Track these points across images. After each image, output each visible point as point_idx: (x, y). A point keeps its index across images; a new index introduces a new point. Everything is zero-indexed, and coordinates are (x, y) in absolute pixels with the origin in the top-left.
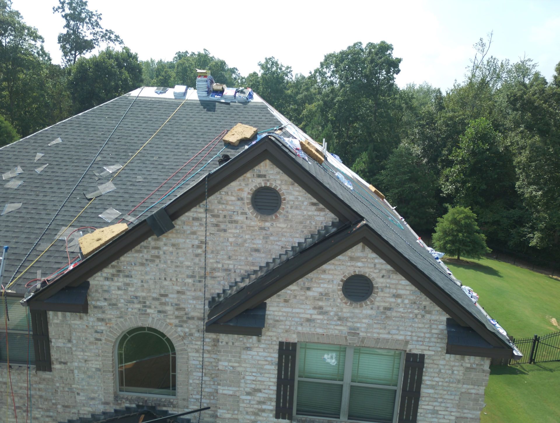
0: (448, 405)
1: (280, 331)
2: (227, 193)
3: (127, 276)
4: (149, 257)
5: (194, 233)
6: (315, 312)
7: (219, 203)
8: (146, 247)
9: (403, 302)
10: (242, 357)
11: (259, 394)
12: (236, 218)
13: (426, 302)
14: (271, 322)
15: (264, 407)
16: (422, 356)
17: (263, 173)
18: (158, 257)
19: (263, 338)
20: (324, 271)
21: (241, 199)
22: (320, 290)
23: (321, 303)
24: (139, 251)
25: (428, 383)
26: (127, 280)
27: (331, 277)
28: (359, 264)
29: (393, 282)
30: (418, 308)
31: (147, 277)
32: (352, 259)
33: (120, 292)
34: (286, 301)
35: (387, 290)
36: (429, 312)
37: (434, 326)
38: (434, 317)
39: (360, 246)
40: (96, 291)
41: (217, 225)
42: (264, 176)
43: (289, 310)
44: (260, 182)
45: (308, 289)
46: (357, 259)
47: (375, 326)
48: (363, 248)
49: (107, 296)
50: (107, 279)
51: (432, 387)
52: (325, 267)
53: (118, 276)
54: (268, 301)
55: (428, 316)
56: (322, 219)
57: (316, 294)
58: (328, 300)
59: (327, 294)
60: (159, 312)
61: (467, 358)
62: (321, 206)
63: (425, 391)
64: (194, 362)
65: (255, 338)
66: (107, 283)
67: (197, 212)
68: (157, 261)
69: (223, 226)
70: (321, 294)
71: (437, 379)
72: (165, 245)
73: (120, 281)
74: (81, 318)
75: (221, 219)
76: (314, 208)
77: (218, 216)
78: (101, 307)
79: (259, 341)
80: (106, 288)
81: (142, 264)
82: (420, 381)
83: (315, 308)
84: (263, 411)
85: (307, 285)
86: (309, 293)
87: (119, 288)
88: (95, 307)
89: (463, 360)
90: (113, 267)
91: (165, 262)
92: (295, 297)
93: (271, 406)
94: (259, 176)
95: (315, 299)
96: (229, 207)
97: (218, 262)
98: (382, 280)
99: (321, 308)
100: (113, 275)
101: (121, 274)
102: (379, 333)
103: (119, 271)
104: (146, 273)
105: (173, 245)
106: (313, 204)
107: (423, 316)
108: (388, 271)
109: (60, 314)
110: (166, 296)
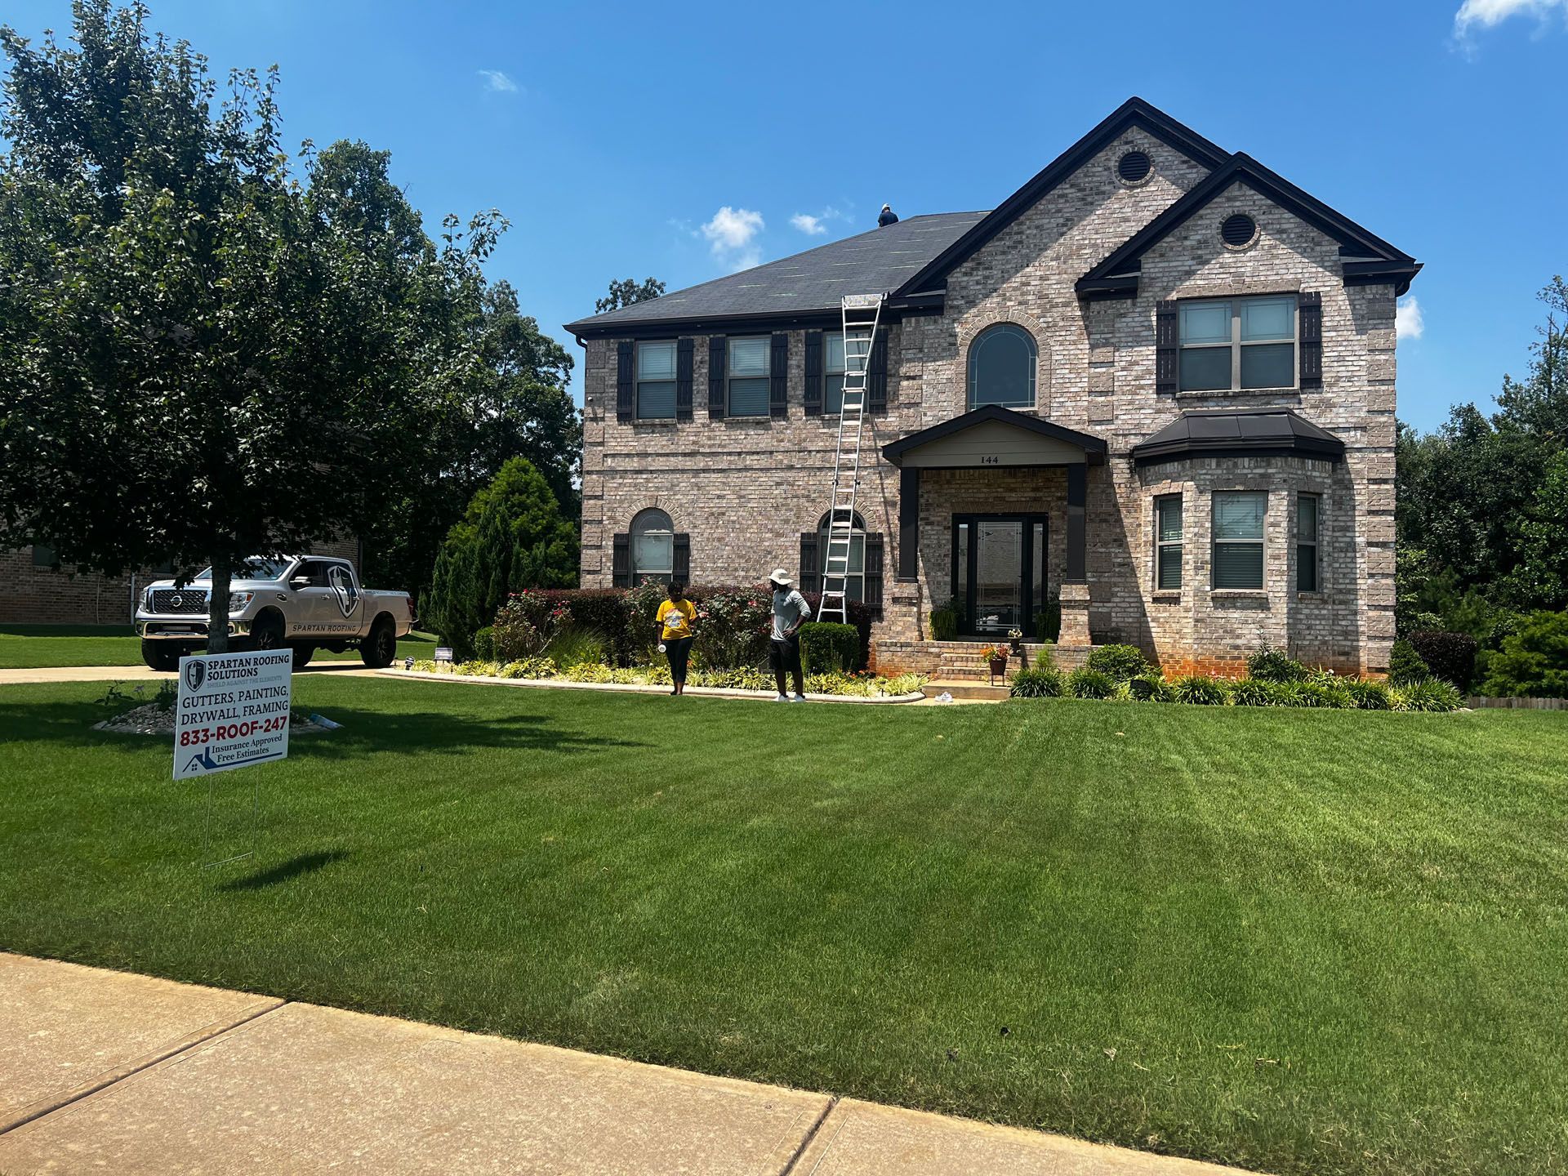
0: (1356, 348)
1: (1157, 289)
2: (1094, 166)
3: (987, 269)
4: (1011, 244)
5: (1059, 211)
6: (1194, 262)
7: (1086, 176)
8: (1008, 234)
9: (1288, 237)
10: (1116, 326)
11: (1136, 368)
12: (1103, 188)
13: (1314, 233)
14: (1146, 280)
15: (1142, 382)
16: (1318, 294)
17: (1130, 139)
18: (1021, 242)
19: (1139, 300)
20: (1201, 217)
21: (1108, 169)
22: (1198, 237)
23: (1200, 252)
24: (1001, 239)
25: (1328, 324)
26: (987, 273)
27: (1208, 222)
28: (1238, 204)
29: (1276, 216)
30: (1306, 242)
31: (1009, 266)
32: (1229, 199)
33: (979, 287)
34: (1162, 255)
35: (1270, 227)
36: (1319, 244)
37: (1327, 258)
38: (1324, 249)
39: (1236, 185)
40: (954, 289)
41: (1083, 199)
42: (1132, 142)
43: (1166, 264)
44: (1129, 148)
45: (1186, 238)
46: (1235, 199)
47: (1261, 268)
48: (1240, 187)
49: (964, 293)
50: (965, 274)
51: (1334, 329)
52: (1201, 212)
53: (977, 269)
54: (1142, 258)
55: (1318, 248)
56: (1195, 176)
57: (1194, 243)
58: (1206, 247)
59: (1206, 242)
60: (1020, 303)
61: (1368, 288)
62: (1193, 162)
63: (1326, 335)
64: (1058, 358)
65: (1129, 301)
66: (965, 279)
67: (1064, 188)
68: (1020, 246)
69: (1089, 199)
70: (1199, 242)
71: (1338, 318)
72: (1029, 228)
73: (979, 275)
74: (935, 322)
75: (1087, 192)
76: (1185, 166)
77: (1085, 190)
78: (957, 307)
79: (1134, 305)
80: (963, 284)
81: (1004, 253)
82: (1319, 325)
83: (1193, 259)
84: (1142, 387)
85: (1184, 234)
86: (1187, 243)
87: (978, 283)
88: (951, 307)
89: (1364, 290)
90: (973, 260)
91: (1028, 247)
92: (1172, 248)
93: (1152, 380)
94: (1127, 143)
95: (1193, 248)
96: (1095, 179)
97: (1084, 239)
98: (1263, 217)
99: (1200, 257)
100: (972, 269)
101: (981, 267)
102: (1266, 276)
103: (979, 264)
104: (1008, 262)
105: (1037, 227)
106: (1184, 162)
107: (1312, 249)
108: (1269, 206)
109: (913, 320)
110: (1028, 284)
